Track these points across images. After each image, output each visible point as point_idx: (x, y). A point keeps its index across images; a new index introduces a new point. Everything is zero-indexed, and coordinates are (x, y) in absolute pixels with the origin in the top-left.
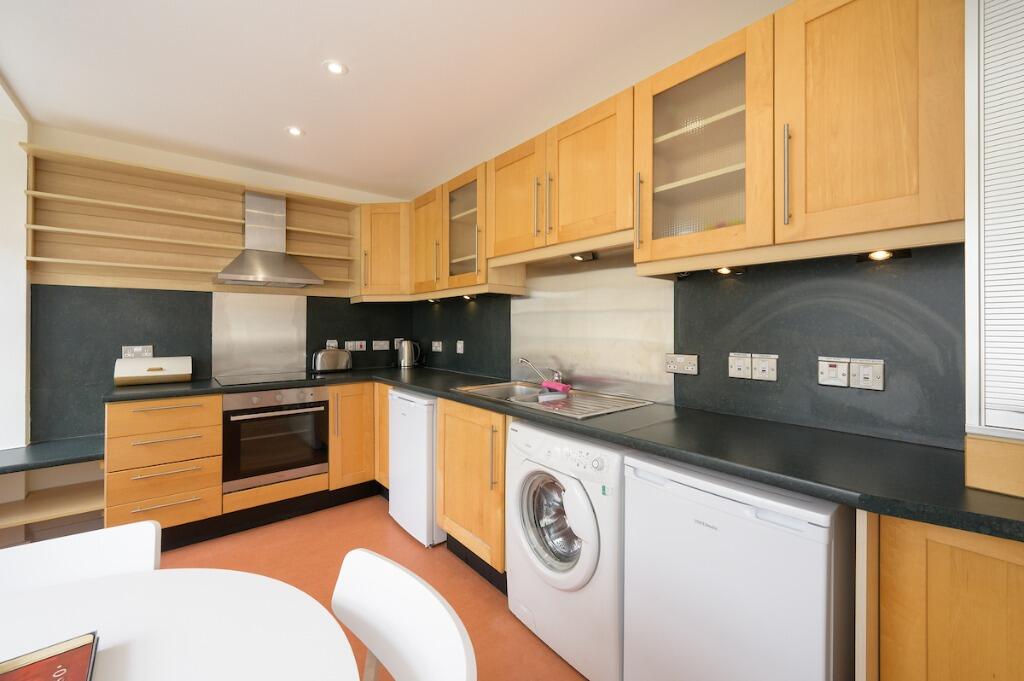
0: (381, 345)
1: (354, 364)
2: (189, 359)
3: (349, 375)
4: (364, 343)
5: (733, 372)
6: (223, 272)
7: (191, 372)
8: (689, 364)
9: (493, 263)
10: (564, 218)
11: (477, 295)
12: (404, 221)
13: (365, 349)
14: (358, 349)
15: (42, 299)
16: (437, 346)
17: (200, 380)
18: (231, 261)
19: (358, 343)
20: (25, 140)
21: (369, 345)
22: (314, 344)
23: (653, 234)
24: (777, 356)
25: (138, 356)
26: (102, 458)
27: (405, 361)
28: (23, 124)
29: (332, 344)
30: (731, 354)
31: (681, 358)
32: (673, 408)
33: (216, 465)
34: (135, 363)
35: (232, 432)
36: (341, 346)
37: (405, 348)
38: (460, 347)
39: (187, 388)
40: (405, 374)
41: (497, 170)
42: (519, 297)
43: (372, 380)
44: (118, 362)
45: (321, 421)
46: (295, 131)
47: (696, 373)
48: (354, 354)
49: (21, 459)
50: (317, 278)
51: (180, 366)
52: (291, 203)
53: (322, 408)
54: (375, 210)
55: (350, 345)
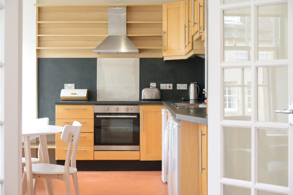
0: (181, 87)
2: (86, 90)
4: (171, 85)
6: (96, 48)
7: (86, 96)
13: (171, 88)
14: (168, 88)
15: (41, 63)
18: (100, 42)
19: (168, 85)
20: (35, 3)
21: (175, 86)
22: (144, 84)
25: (70, 88)
29: (153, 85)
33: (91, 137)
35: (98, 122)
36: (158, 87)
43: (162, 104)
44: (62, 91)
48: (163, 92)
51: (82, 93)
53: (136, 116)
54: (171, 6)
55: (163, 86)
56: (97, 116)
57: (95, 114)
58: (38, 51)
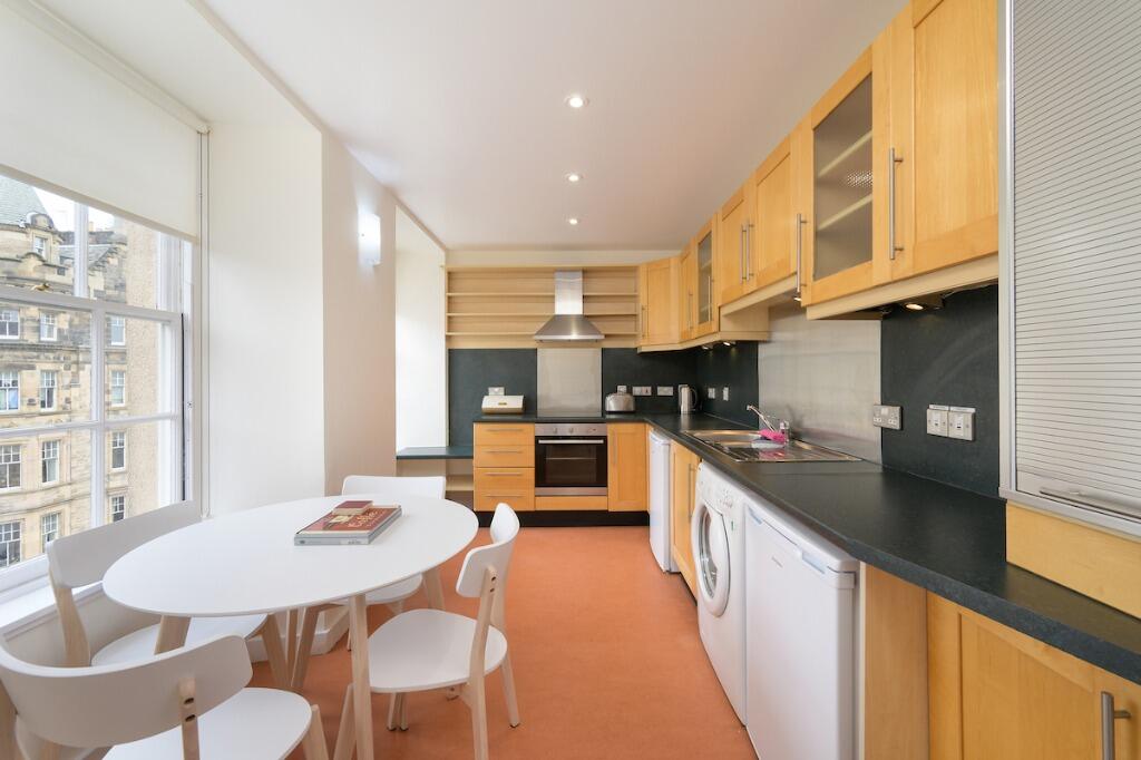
0: (665, 391)
1: (636, 407)
2: (521, 397)
3: (632, 417)
4: (649, 389)
5: (932, 429)
6: (537, 334)
7: (521, 407)
8: (891, 416)
9: (725, 311)
10: (761, 264)
11: (737, 342)
12: (673, 272)
13: (650, 394)
14: (644, 394)
15: (453, 356)
16: (712, 393)
17: (529, 412)
18: (543, 324)
19: (644, 389)
20: (443, 264)
21: (654, 391)
22: (608, 389)
23: (814, 276)
24: (973, 410)
25: (496, 394)
26: (472, 457)
27: (685, 406)
28: (443, 254)
29: (622, 388)
30: (931, 406)
31: (885, 410)
32: (880, 467)
33: (531, 474)
34: (495, 400)
35: (542, 452)
36: (629, 391)
37: (685, 393)
38: (726, 392)
39: (519, 418)
40: (684, 419)
41: (724, 219)
42: (764, 342)
43: (643, 421)
44: (486, 398)
45: (602, 451)
46: (573, 222)
47: (898, 427)
48: (638, 399)
49: (443, 453)
50: (600, 333)
51: (516, 402)
52: (586, 273)
53: (601, 442)
54: (652, 266)
55: (637, 390)
56: (540, 442)
57: (538, 438)
58: (448, 338)
